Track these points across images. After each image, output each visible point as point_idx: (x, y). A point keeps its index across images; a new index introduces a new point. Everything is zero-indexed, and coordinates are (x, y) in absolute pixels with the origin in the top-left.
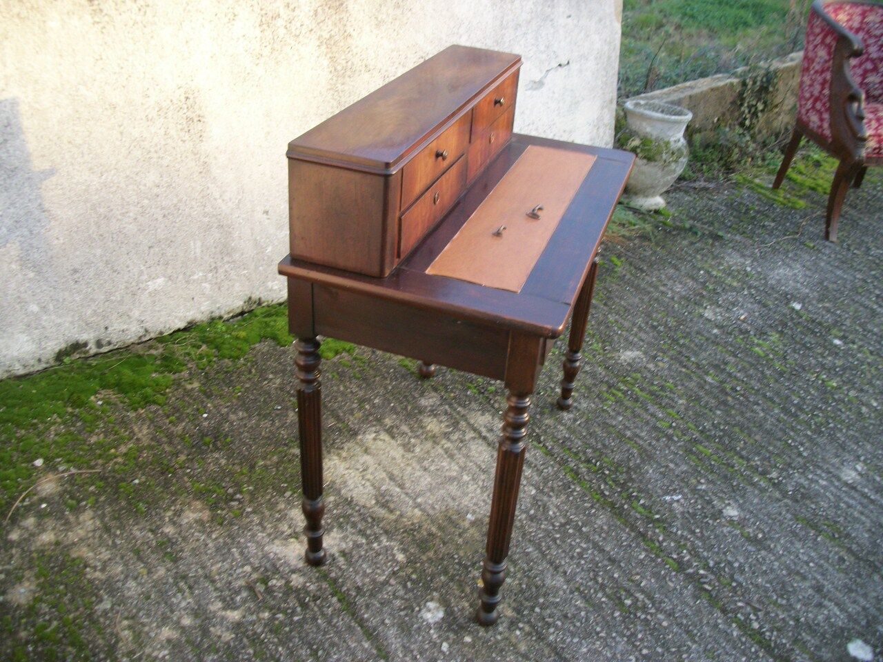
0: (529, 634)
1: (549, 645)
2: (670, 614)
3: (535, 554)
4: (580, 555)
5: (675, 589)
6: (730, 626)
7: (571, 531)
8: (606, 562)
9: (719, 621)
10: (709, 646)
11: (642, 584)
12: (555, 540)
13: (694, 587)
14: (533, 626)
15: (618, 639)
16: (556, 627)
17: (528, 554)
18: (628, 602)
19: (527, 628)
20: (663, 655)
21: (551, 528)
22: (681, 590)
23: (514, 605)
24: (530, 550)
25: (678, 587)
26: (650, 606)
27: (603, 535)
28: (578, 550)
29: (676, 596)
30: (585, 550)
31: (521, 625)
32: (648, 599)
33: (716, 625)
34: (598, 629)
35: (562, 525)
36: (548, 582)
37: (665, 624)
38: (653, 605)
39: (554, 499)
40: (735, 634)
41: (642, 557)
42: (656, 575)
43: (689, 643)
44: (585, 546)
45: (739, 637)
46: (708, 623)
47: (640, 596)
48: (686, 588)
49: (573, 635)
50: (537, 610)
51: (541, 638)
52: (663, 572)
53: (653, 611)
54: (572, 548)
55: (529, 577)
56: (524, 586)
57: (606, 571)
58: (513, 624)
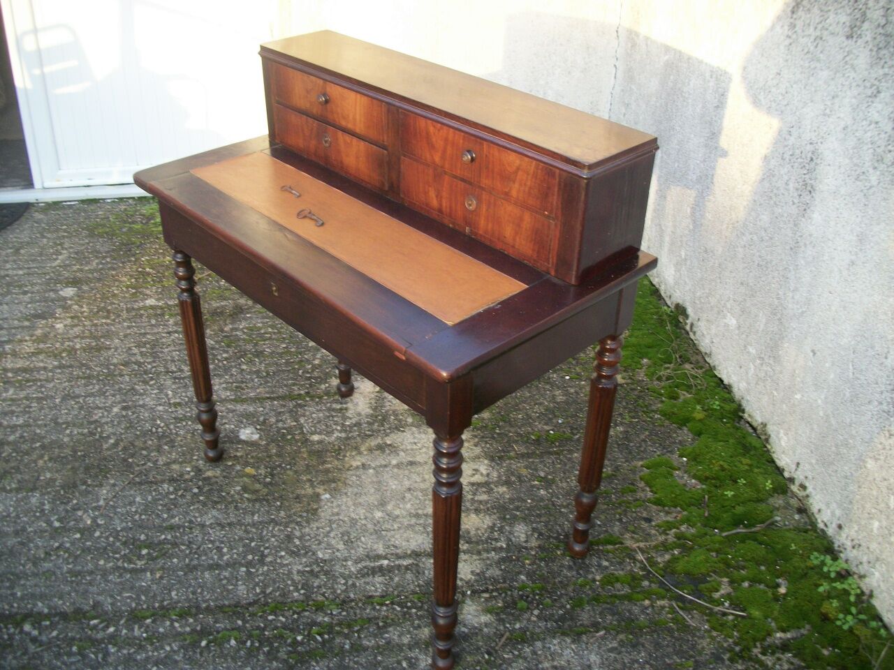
0: (182, 475)
1: (163, 482)
2: (105, 573)
3: (248, 519)
4: (219, 549)
5: (120, 594)
6: (50, 608)
7: (250, 557)
8: (195, 562)
9: (61, 602)
10: (53, 578)
11: (148, 573)
12: (252, 540)
13: (106, 613)
14: (185, 481)
15: (124, 524)
16: (172, 493)
17: (253, 515)
18: (144, 552)
19: (187, 477)
20: (83, 543)
21: (267, 545)
22: (115, 598)
23: (214, 480)
24: (256, 518)
25: (119, 598)
26: (126, 565)
27: (225, 582)
28: (225, 550)
29: (113, 591)
30: (221, 555)
31: (192, 474)
32: (133, 568)
33: (61, 598)
34: (143, 517)
35: (263, 556)
36: (215, 512)
37: (102, 562)
38: (124, 568)
39: (300, 568)
40: (40, 604)
41: (174, 593)
42: (146, 591)
43: (70, 566)
44: (225, 558)
45: (34, 605)
46: (69, 594)
47: (140, 564)
48: (111, 604)
49: (155, 500)
50: (196, 490)
51: (172, 480)
52: (143, 598)
53: (120, 564)
54: (231, 548)
55: (231, 503)
56: (224, 494)
57: (187, 556)
58: (198, 471)
